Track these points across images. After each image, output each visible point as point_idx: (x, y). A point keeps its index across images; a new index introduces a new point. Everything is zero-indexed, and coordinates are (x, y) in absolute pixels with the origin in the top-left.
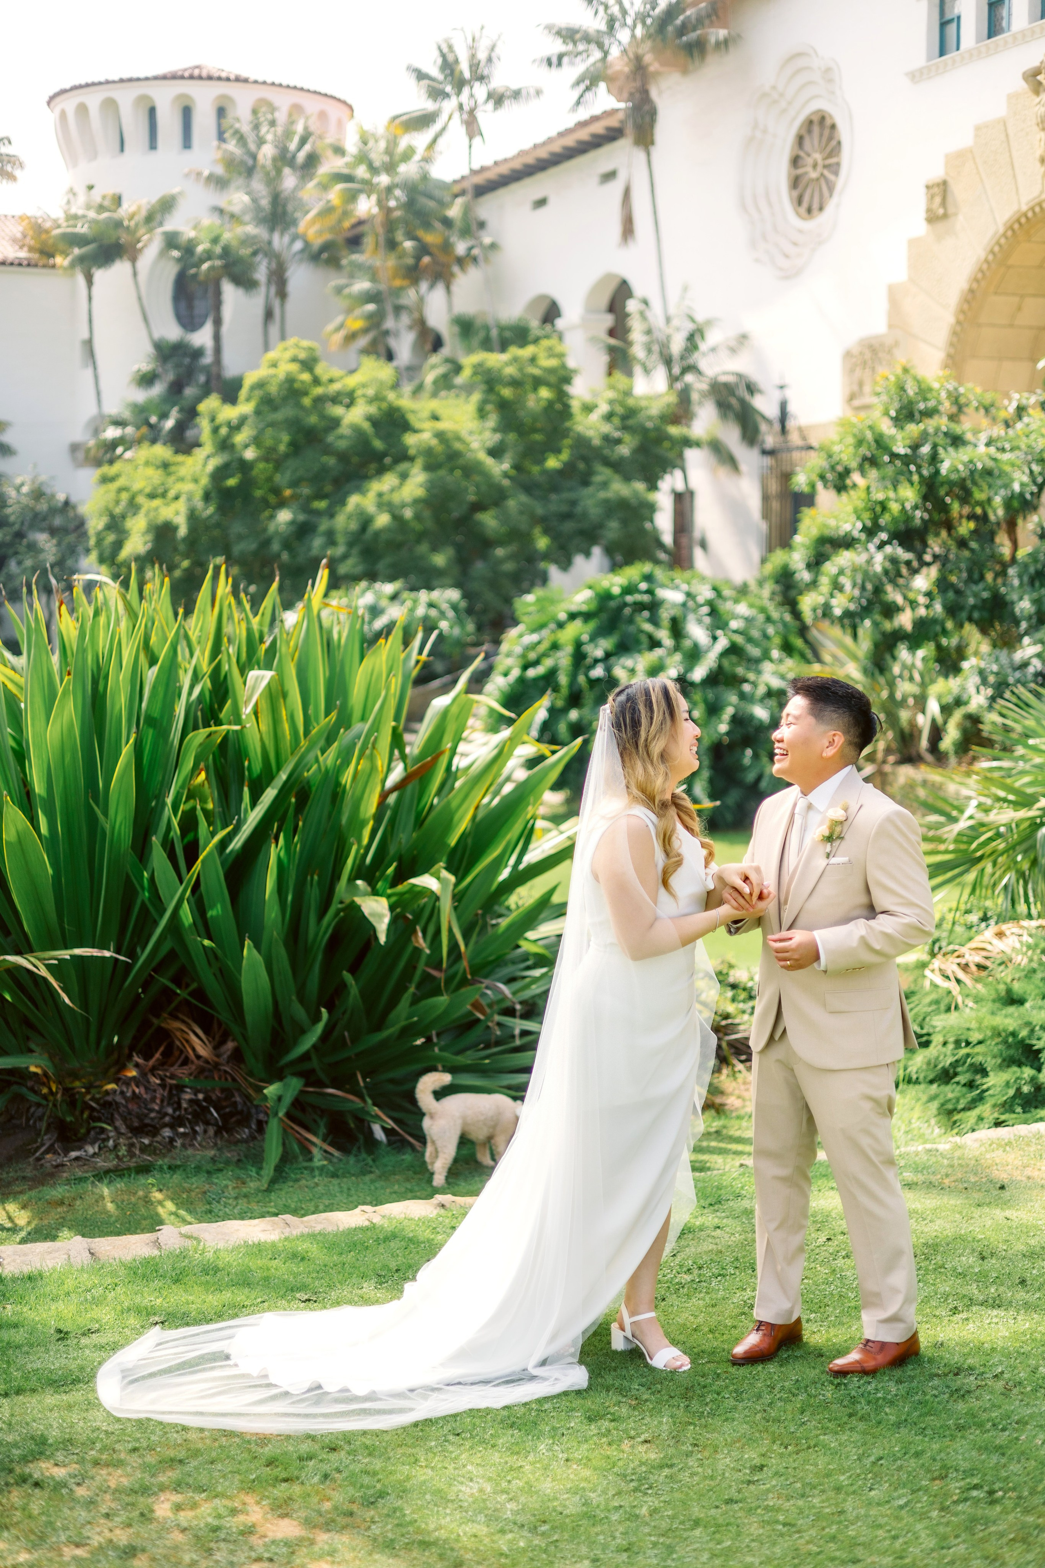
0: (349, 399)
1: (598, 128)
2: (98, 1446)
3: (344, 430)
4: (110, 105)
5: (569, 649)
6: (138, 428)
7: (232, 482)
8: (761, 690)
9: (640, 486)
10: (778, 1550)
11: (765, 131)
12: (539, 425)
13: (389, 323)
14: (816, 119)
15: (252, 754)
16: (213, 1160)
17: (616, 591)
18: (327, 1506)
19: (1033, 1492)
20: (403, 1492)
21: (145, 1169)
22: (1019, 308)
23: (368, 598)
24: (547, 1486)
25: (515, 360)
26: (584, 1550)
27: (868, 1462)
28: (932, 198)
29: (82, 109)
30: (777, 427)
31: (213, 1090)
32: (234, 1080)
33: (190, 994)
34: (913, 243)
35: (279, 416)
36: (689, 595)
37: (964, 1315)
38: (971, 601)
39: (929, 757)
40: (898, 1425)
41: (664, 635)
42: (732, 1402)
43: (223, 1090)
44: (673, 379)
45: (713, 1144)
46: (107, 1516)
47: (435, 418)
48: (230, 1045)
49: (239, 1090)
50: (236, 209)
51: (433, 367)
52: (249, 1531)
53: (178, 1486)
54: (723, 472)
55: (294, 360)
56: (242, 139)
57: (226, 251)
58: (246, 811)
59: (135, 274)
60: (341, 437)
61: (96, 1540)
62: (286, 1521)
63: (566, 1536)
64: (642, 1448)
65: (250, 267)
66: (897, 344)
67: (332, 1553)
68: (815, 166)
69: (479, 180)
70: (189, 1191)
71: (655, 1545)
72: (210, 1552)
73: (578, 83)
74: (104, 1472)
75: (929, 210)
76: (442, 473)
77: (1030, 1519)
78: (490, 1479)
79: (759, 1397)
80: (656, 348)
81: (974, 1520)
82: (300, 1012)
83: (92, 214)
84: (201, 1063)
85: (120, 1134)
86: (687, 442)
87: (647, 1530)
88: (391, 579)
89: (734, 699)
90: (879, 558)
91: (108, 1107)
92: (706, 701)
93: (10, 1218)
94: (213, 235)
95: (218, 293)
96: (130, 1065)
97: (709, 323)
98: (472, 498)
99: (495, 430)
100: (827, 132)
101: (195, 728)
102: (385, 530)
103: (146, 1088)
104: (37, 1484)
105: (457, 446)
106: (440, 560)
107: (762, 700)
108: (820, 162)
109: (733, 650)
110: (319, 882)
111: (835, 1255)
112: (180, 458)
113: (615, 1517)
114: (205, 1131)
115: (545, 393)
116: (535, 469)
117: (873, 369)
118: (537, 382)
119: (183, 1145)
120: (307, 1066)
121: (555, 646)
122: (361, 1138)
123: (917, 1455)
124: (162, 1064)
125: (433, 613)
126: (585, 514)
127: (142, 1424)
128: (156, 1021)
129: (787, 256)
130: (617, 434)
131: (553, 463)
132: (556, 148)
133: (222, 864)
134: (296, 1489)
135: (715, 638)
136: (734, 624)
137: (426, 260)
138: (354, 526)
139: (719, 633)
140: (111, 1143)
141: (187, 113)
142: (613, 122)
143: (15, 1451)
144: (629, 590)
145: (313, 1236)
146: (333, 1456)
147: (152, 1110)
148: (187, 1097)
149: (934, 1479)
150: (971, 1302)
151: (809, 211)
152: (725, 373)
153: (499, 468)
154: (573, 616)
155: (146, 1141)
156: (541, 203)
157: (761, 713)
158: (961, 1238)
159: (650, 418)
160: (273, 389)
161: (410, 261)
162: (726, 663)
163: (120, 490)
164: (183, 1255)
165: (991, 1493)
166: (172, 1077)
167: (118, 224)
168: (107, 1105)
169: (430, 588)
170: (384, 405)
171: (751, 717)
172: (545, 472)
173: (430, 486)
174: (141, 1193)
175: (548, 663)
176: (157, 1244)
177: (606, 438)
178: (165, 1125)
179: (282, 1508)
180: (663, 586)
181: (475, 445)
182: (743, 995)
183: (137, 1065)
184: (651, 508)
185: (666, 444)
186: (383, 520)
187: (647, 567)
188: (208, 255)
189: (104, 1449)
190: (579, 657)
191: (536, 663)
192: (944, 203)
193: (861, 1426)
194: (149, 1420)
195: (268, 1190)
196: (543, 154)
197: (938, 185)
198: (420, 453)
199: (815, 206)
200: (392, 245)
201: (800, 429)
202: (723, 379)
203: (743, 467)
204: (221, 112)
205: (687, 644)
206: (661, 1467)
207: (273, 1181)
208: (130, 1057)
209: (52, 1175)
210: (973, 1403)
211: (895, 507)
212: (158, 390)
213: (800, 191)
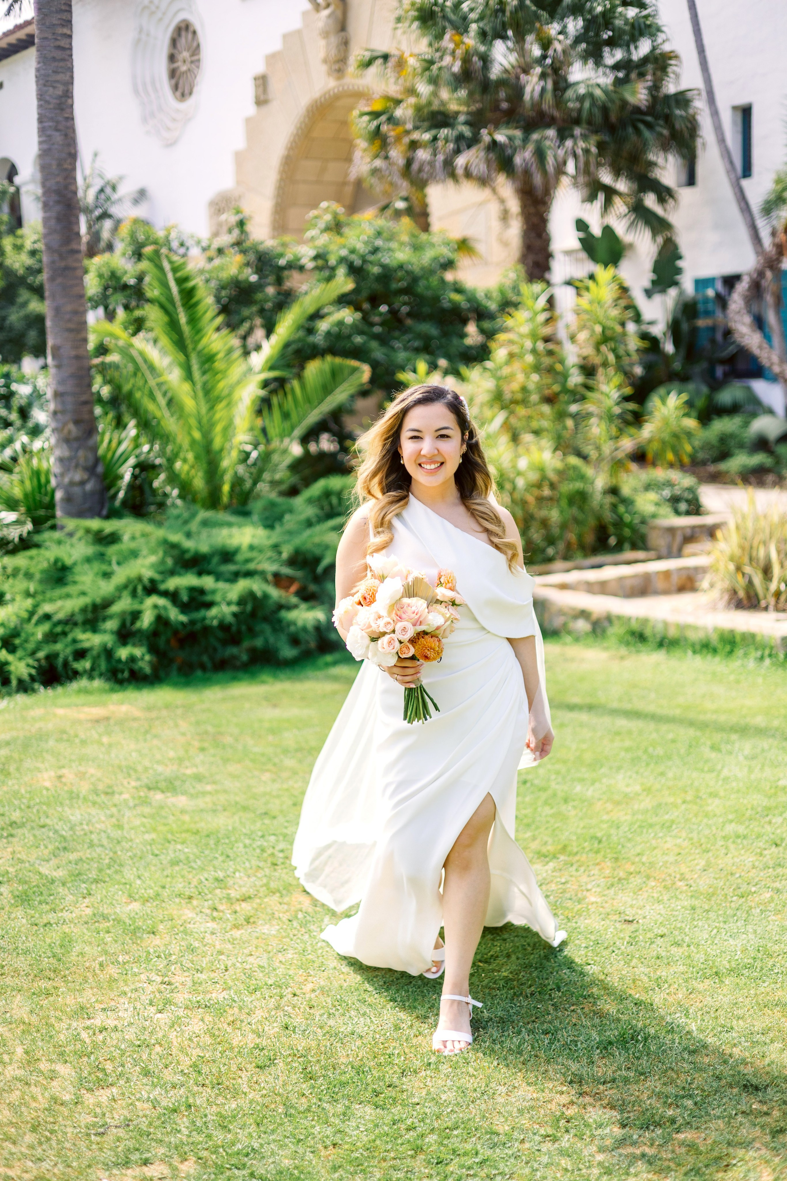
1: (31, 30)
11: (148, 35)
14: (183, 25)
22: (324, 169)
28: (257, 87)
34: (248, 121)
44: (92, 222)
66: (241, 196)
68: (184, 61)
75: (256, 96)
97: (119, 179)
100: (190, 36)
108: (187, 59)
129: (168, 129)
132: (3, 44)
151: (183, 95)
192: (265, 91)
197: (261, 78)
199: (187, 91)
213: (176, 79)
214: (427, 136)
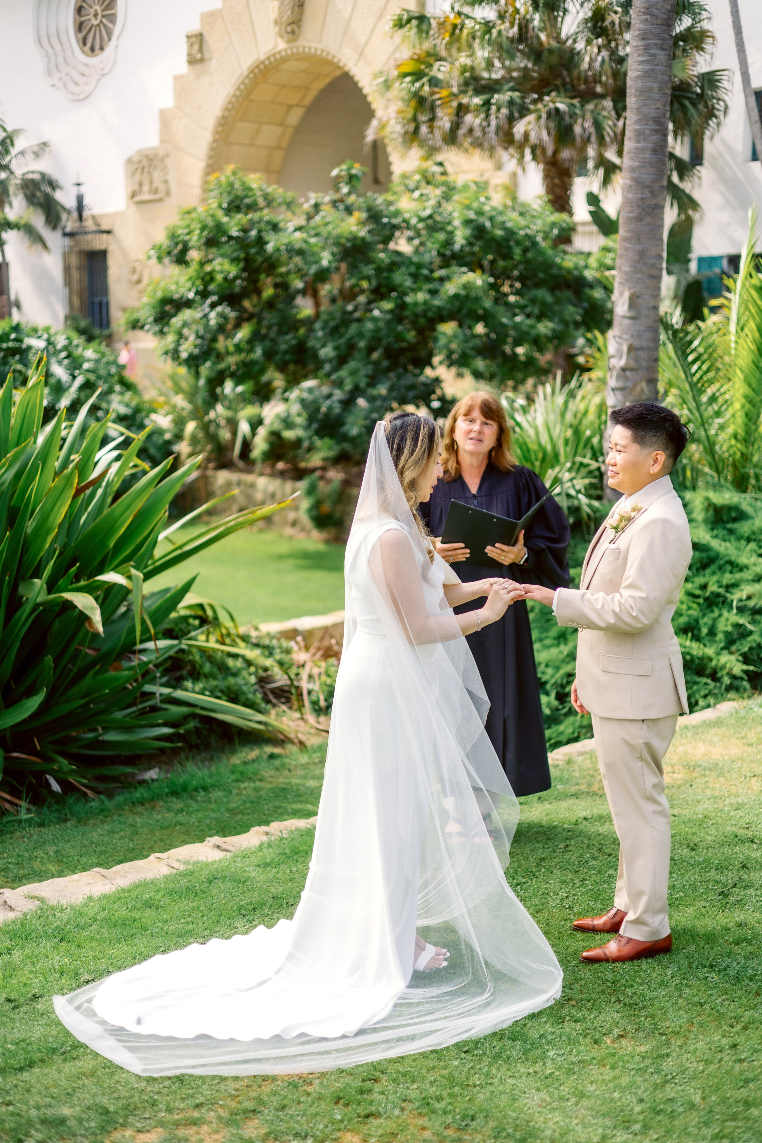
8: (112, 416)
22: (258, 132)
28: (192, 45)
30: (75, 215)
34: (177, 79)
38: (283, 347)
39: (241, 464)
54: (34, 249)
66: (167, 155)
68: (96, 15)
75: (189, 55)
86: (10, 225)
90: (213, 315)
97: (17, 132)
108: (99, 12)
110: (9, 582)
117: (150, 172)
129: (76, 84)
135: (74, 377)
136: (86, 366)
139: (77, 372)
151: (92, 49)
152: (33, 172)
164: (45, 915)
176: (13, 907)
180: (28, 336)
192: (201, 49)
197: (196, 36)
199: (97, 46)
201: (94, 217)
202: (30, 176)
203: (49, 245)
205: (52, 381)
211: (219, 277)
213: (84, 33)
214: (477, 101)
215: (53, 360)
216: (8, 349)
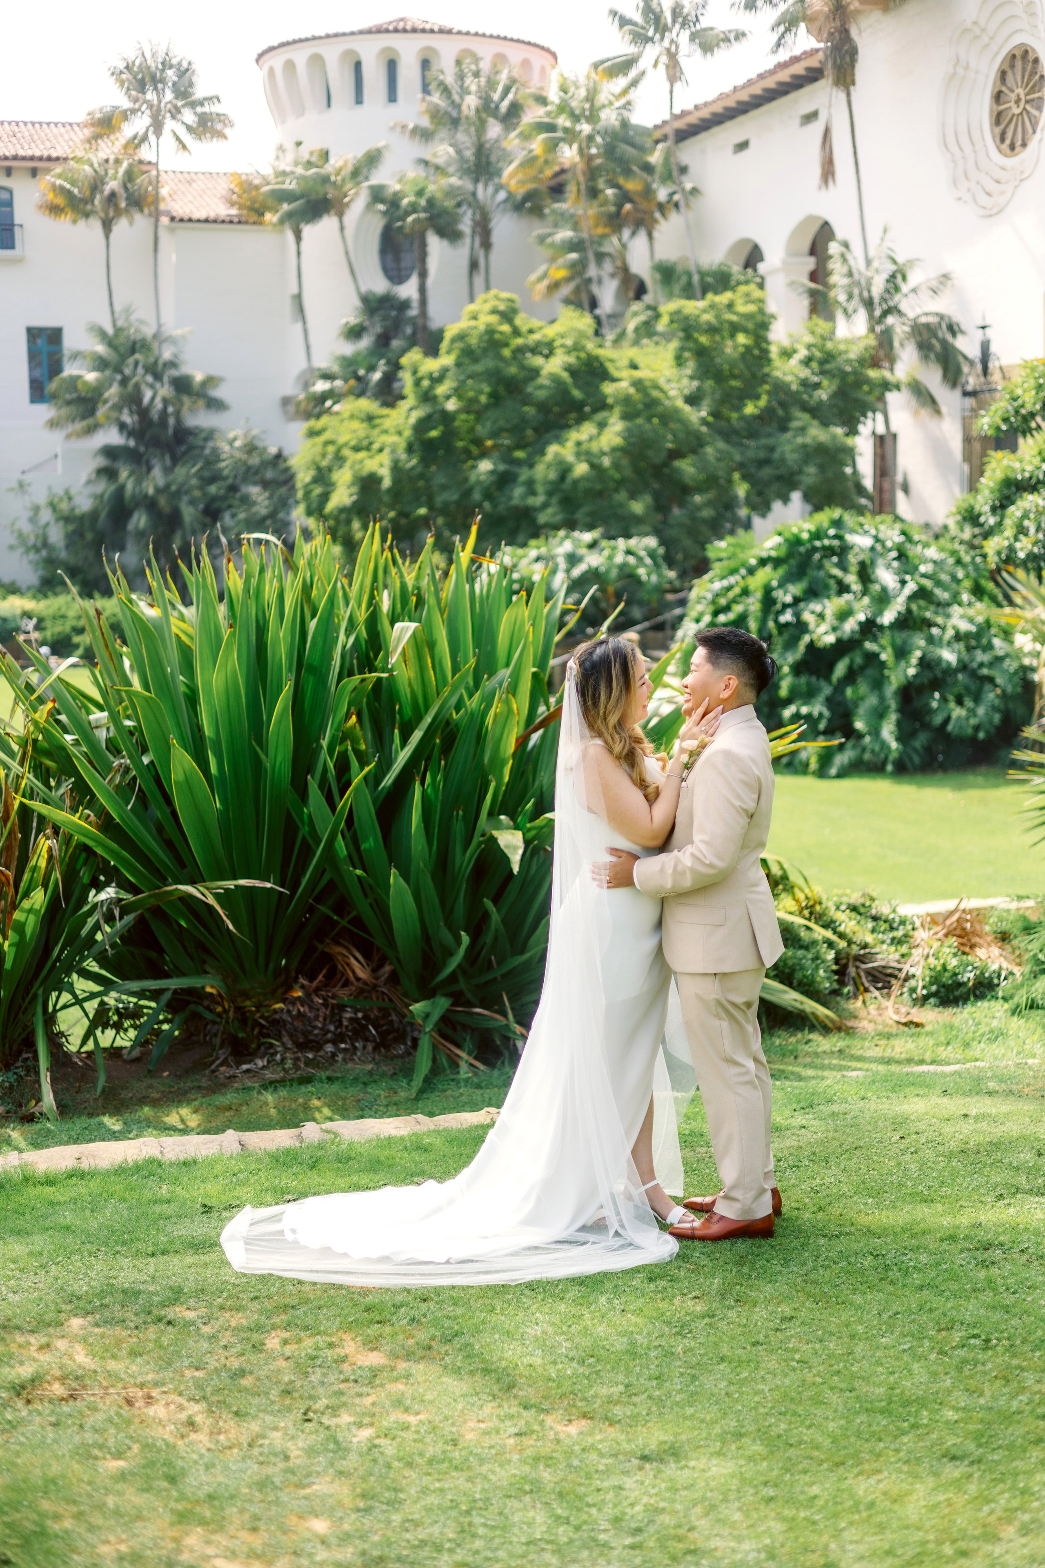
0: (547, 349)
1: (799, 69)
2: (225, 1294)
3: (543, 380)
4: (317, 61)
5: (759, 595)
6: (346, 381)
7: (434, 434)
8: (950, 633)
9: (839, 431)
10: (787, 1381)
11: (967, 68)
12: (736, 372)
13: (592, 271)
14: (1018, 53)
15: (403, 699)
16: (370, 1073)
17: (805, 536)
18: (411, 1342)
19: (1024, 1341)
20: (477, 1330)
21: (307, 1080)
23: (568, 546)
24: (601, 1330)
25: (712, 306)
26: (621, 1377)
27: (885, 1317)
29: (290, 66)
30: (979, 367)
31: (371, 1009)
32: (391, 1000)
33: (349, 922)
35: (479, 368)
36: (877, 539)
37: (1006, 1201)
40: (921, 1288)
41: (851, 579)
42: (779, 1268)
43: (380, 1009)
44: (874, 321)
45: (834, 1062)
46: (226, 1347)
47: (634, 366)
48: (387, 968)
49: (395, 1009)
50: (440, 161)
51: (635, 314)
52: (344, 1359)
53: (287, 1326)
54: (925, 413)
55: (494, 311)
56: (446, 90)
57: (431, 202)
58: (397, 752)
59: (342, 228)
60: (541, 387)
61: (213, 1364)
62: (375, 1353)
63: (608, 1367)
64: (690, 1303)
65: (456, 219)
67: (408, 1376)
68: (1018, 101)
69: (680, 124)
70: (344, 1099)
71: (682, 1374)
72: (306, 1374)
73: (778, 24)
74: (227, 1315)
76: (640, 421)
77: (1015, 1362)
78: (553, 1324)
79: (805, 1264)
80: (856, 292)
81: (965, 1361)
82: (446, 936)
83: (300, 170)
84: (360, 985)
85: (287, 1049)
86: (886, 386)
87: (679, 1363)
88: (590, 527)
89: (922, 643)
91: (276, 1025)
92: (893, 645)
93: (183, 1121)
94: (417, 188)
95: (423, 245)
96: (297, 987)
97: (911, 262)
98: (670, 445)
99: (692, 378)
100: (1029, 67)
101: (351, 674)
102: (583, 478)
103: (310, 1008)
104: (169, 1323)
105: (655, 394)
106: (638, 507)
107: (949, 643)
108: (1022, 96)
109: (922, 594)
110: (464, 818)
111: (903, 1152)
112: (385, 411)
113: (653, 1354)
114: (364, 1047)
115: (742, 339)
116: (734, 415)
118: (735, 329)
119: (344, 1060)
120: (455, 988)
121: (745, 592)
122: (506, 1054)
123: (931, 1310)
124: (326, 985)
125: (631, 560)
126: (783, 460)
127: (265, 1279)
128: (320, 947)
129: (989, 194)
130: (816, 379)
131: (750, 409)
132: (757, 90)
133: (374, 803)
134: (387, 1329)
135: (903, 583)
136: (923, 569)
137: (628, 206)
138: (553, 475)
139: (908, 577)
140: (278, 1057)
141: (392, 67)
142: (814, 63)
143: (156, 1299)
144: (817, 535)
145: (438, 1132)
146: (423, 1306)
147: (316, 1027)
148: (348, 1015)
149: (940, 1330)
150: (1018, 1190)
151: (1012, 147)
152: (926, 314)
153: (696, 416)
154: (763, 562)
155: (310, 1056)
156: (743, 146)
157: (949, 656)
158: (1025, 1138)
159: (849, 362)
160: (473, 341)
161: (612, 209)
162: (914, 607)
163: (327, 443)
164: (321, 1146)
165: (988, 1341)
166: (334, 997)
167: (325, 179)
168: (275, 1023)
169: (628, 536)
170: (583, 355)
171: (940, 660)
172: (743, 418)
173: (628, 434)
174: (301, 1100)
175: (738, 609)
176: (299, 1136)
177: (804, 383)
178: (328, 1041)
179: (372, 1344)
180: (852, 531)
181: (672, 393)
182: (884, 926)
183: (302, 987)
184: (850, 453)
185: (866, 388)
186: (581, 469)
187: (837, 513)
188: (413, 208)
189: (230, 1297)
190: (768, 601)
191: (727, 609)
193: (891, 1288)
194: (271, 1275)
195: (417, 1099)
196: (744, 96)
198: (617, 402)
199: (1019, 142)
200: (593, 193)
201: (1003, 370)
202: (923, 320)
203: (944, 409)
204: (425, 64)
205: (876, 588)
206: (704, 1317)
207: (421, 1091)
208: (296, 980)
209: (224, 1085)
210: (994, 1271)
212: (365, 342)
213: (1002, 127)
215: (880, 562)
216: (824, 548)
